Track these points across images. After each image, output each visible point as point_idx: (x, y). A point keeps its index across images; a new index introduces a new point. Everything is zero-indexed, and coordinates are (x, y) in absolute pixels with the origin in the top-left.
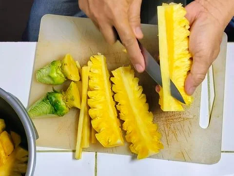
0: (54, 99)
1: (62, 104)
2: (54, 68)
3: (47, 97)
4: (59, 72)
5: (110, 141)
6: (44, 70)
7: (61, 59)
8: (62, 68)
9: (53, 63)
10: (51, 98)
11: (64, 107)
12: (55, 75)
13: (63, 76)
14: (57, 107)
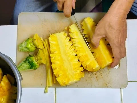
0: (30, 60)
1: (35, 62)
2: (29, 42)
3: (26, 59)
4: (32, 44)
5: (65, 82)
6: (23, 44)
7: (32, 37)
8: (33, 42)
9: (28, 40)
10: (28, 60)
11: (37, 64)
12: (29, 46)
13: (34, 46)
14: (33, 65)
